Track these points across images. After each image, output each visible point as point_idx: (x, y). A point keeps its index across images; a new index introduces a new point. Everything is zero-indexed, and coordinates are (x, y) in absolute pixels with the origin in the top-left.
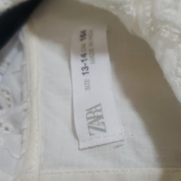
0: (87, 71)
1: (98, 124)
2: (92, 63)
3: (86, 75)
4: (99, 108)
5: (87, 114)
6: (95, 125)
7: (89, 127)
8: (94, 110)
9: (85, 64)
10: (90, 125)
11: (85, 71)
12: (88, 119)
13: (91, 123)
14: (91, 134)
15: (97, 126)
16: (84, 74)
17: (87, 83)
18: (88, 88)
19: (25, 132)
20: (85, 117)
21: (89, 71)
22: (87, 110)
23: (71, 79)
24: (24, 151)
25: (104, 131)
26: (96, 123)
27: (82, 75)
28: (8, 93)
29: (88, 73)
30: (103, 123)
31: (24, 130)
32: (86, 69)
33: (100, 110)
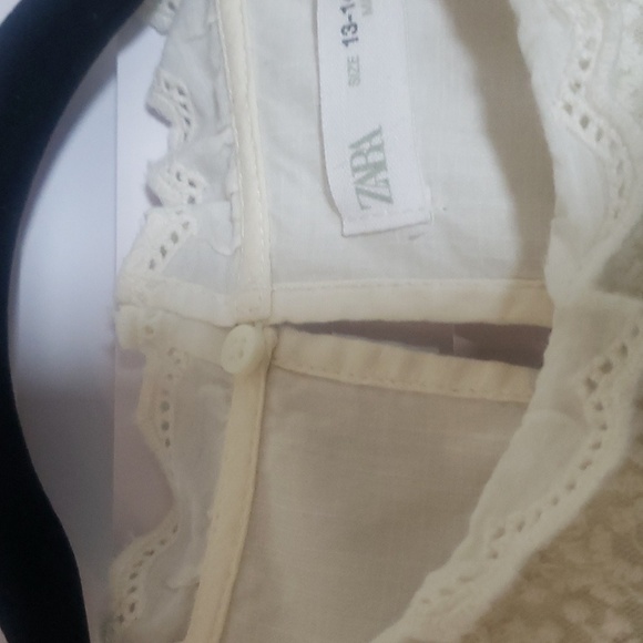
0: (355, 36)
1: (376, 186)
2: (365, 14)
3: (350, 44)
4: (376, 141)
5: (353, 157)
6: (369, 185)
7: (359, 191)
8: (366, 146)
9: (350, 18)
10: (360, 186)
11: (350, 35)
12: (355, 170)
13: (361, 181)
14: (363, 207)
15: (373, 190)
16: (346, 43)
17: (355, 66)
18: (354, 80)
19: (234, 199)
20: (349, 166)
21: (359, 34)
22: (353, 146)
23: (317, 59)
24: (238, 242)
25: (388, 200)
26: (372, 181)
27: (342, 46)
28: (181, 92)
29: (357, 39)
30: (386, 181)
31: (232, 194)
32: (353, 29)
33: (379, 148)
